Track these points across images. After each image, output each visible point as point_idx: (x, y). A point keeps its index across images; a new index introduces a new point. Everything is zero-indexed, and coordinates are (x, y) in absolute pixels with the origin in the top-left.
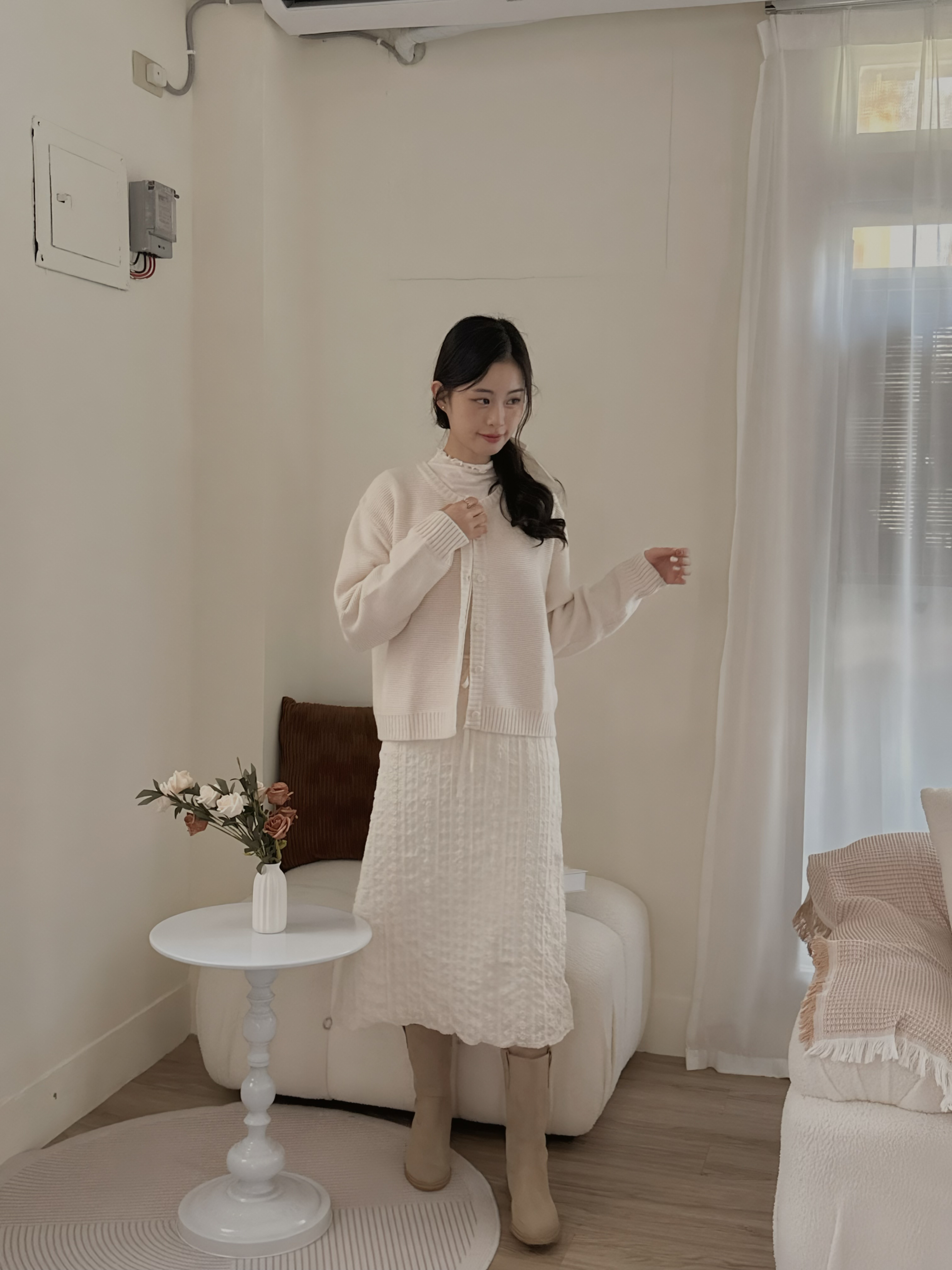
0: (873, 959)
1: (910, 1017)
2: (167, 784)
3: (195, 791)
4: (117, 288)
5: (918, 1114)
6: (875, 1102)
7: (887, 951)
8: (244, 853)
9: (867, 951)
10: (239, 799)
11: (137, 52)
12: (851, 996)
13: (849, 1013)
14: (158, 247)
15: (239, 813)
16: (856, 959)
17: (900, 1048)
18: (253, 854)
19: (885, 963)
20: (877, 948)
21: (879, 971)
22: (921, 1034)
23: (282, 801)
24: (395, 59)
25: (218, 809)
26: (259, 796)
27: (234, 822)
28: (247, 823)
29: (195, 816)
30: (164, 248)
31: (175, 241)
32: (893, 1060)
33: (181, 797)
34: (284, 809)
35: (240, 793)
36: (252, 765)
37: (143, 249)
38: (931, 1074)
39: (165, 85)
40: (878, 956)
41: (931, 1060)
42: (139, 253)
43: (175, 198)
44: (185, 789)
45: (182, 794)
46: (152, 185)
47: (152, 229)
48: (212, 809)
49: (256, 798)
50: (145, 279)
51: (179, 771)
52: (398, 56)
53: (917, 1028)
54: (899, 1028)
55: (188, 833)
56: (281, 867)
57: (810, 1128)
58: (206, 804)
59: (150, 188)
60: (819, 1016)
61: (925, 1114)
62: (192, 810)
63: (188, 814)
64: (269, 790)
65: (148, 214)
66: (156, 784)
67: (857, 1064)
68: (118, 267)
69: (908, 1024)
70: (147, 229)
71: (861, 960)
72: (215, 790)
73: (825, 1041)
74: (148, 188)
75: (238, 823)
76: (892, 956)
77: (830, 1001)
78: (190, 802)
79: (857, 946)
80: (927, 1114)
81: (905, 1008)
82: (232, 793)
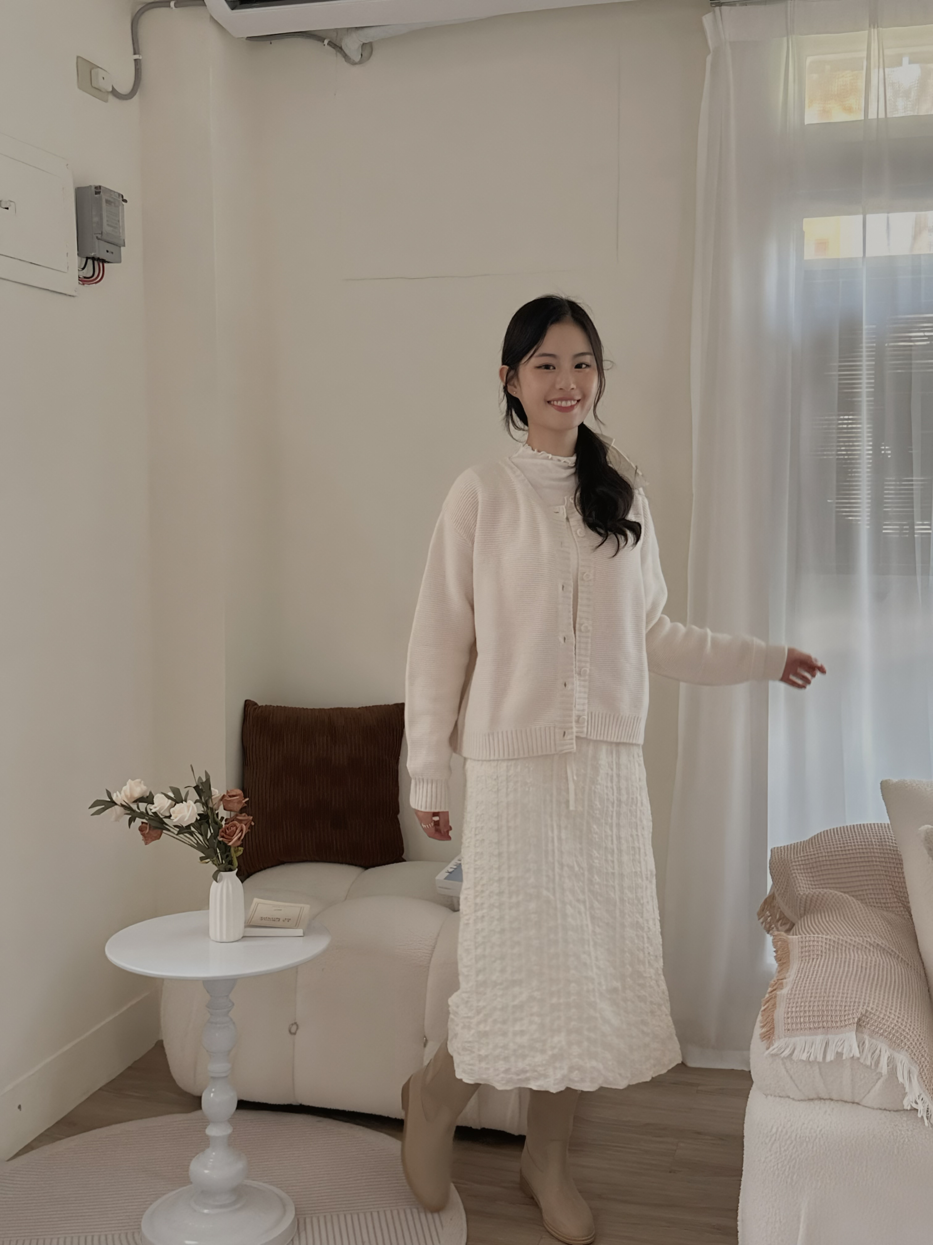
0: (834, 954)
1: (870, 1013)
2: (120, 793)
3: (149, 799)
4: (65, 294)
5: (880, 1111)
6: (837, 1101)
7: (848, 946)
8: (199, 861)
9: (828, 947)
10: (193, 808)
11: (80, 57)
12: (812, 993)
13: (809, 1011)
14: (106, 251)
15: (193, 821)
16: (818, 955)
17: (861, 1044)
18: (208, 862)
19: (846, 958)
20: (838, 943)
21: (840, 967)
22: (882, 1031)
23: (238, 807)
24: (343, 59)
25: (172, 818)
26: (214, 804)
27: (189, 830)
28: (201, 831)
29: (150, 825)
30: (112, 253)
31: (124, 246)
32: (855, 1058)
33: (134, 807)
34: (240, 816)
35: (194, 801)
36: (206, 773)
37: (91, 254)
38: (893, 1071)
39: (110, 89)
40: (839, 951)
41: (892, 1057)
42: (87, 258)
43: (124, 203)
44: (138, 798)
45: (136, 803)
46: (98, 190)
47: (100, 234)
48: (166, 817)
49: (210, 805)
50: (94, 285)
51: (133, 780)
52: (345, 56)
53: (878, 1025)
54: (860, 1025)
55: (143, 842)
56: (237, 874)
57: (772, 1127)
58: (160, 813)
59: (96, 193)
60: (780, 1013)
61: (888, 1112)
62: (146, 819)
63: (143, 823)
64: (224, 796)
65: (96, 219)
66: (109, 795)
67: (819, 1063)
68: (66, 273)
69: (869, 1020)
70: (95, 234)
71: (822, 956)
72: (168, 799)
73: (787, 1039)
74: (94, 193)
75: (193, 832)
76: (853, 951)
77: (790, 999)
78: (144, 811)
79: (818, 942)
80: (890, 1111)
81: (866, 1004)
82: (186, 801)
